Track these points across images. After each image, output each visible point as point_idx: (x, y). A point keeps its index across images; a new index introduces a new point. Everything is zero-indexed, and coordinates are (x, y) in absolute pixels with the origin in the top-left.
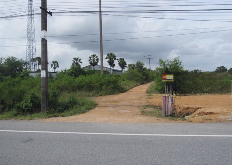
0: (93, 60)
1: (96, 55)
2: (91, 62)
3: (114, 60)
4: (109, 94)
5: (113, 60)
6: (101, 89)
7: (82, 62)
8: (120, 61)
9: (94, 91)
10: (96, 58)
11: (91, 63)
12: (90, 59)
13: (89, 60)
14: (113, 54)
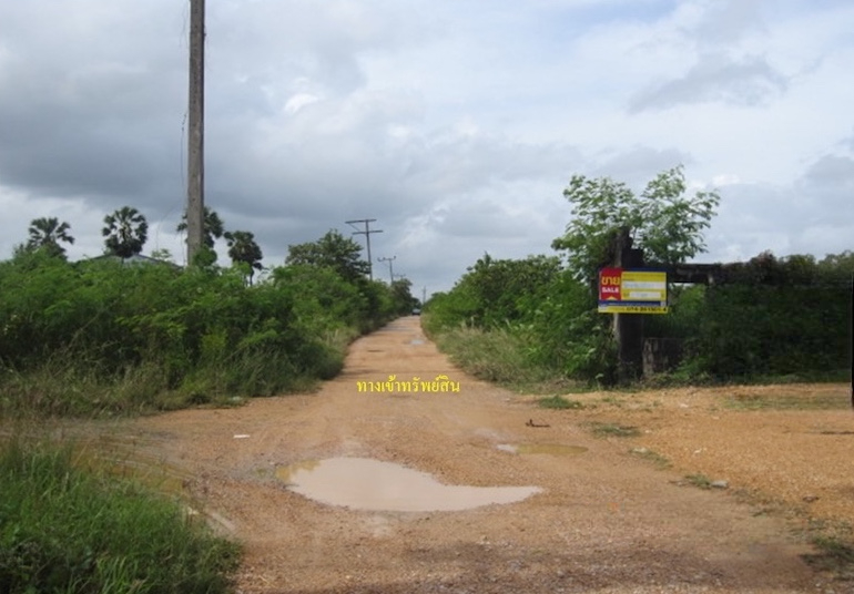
0: (122, 231)
1: (134, 212)
2: (115, 238)
3: (214, 238)
4: (256, 393)
5: (210, 238)
6: (196, 356)
7: (71, 240)
8: (234, 244)
9: (148, 368)
10: (135, 226)
11: (112, 243)
12: (107, 226)
13: (106, 232)
14: (211, 212)
